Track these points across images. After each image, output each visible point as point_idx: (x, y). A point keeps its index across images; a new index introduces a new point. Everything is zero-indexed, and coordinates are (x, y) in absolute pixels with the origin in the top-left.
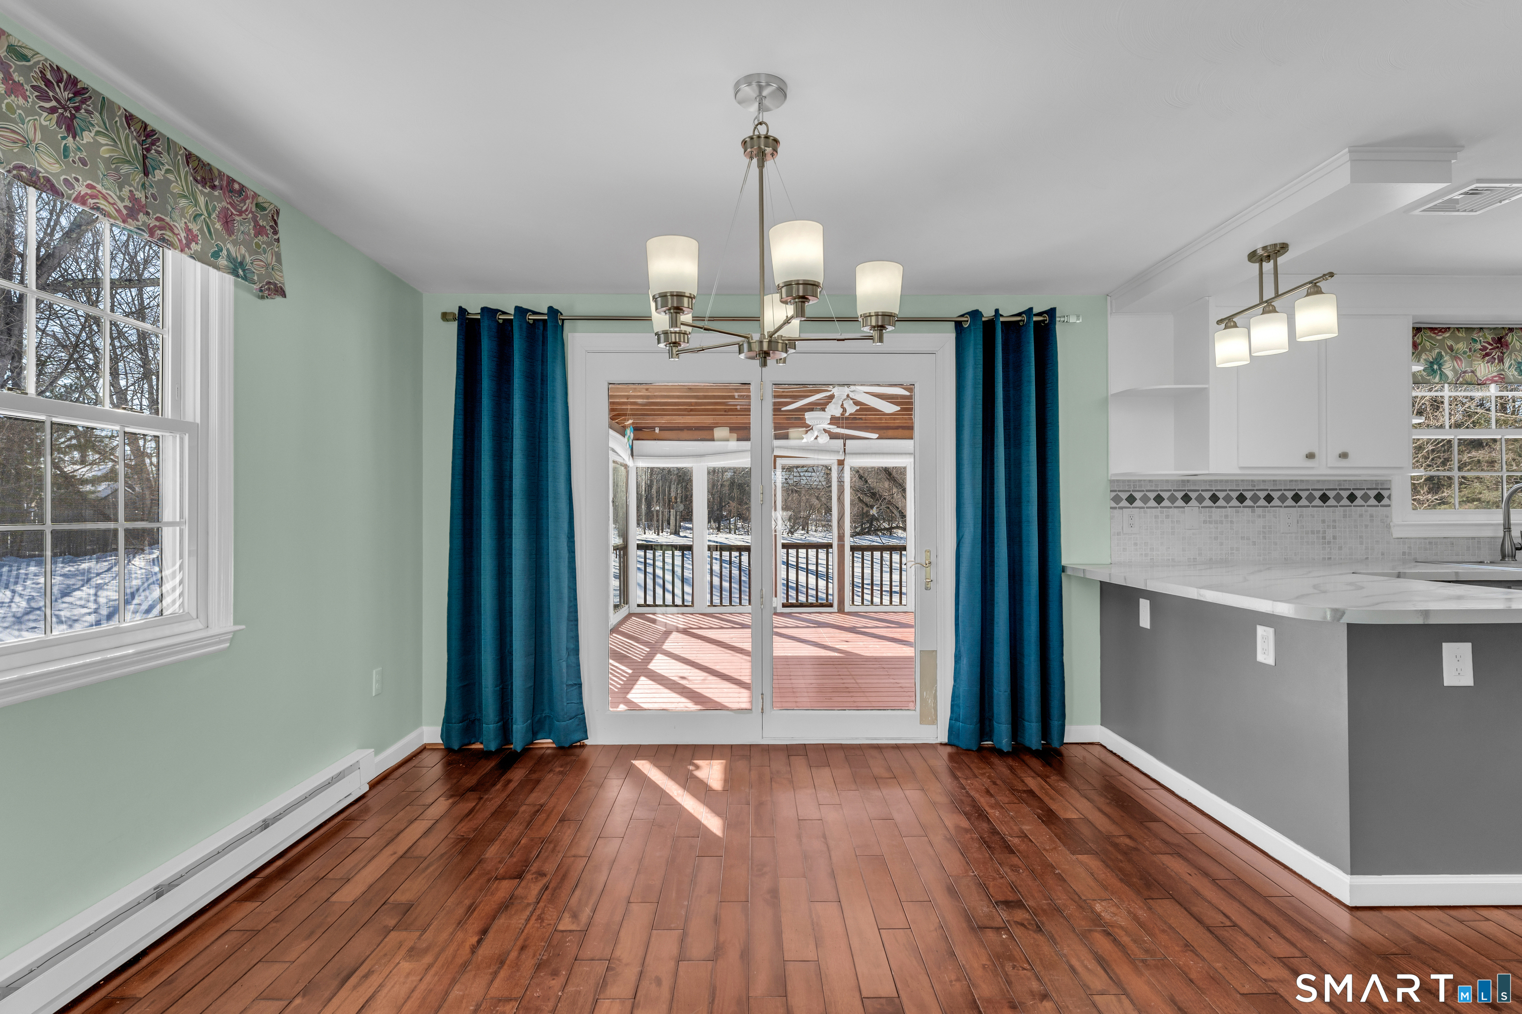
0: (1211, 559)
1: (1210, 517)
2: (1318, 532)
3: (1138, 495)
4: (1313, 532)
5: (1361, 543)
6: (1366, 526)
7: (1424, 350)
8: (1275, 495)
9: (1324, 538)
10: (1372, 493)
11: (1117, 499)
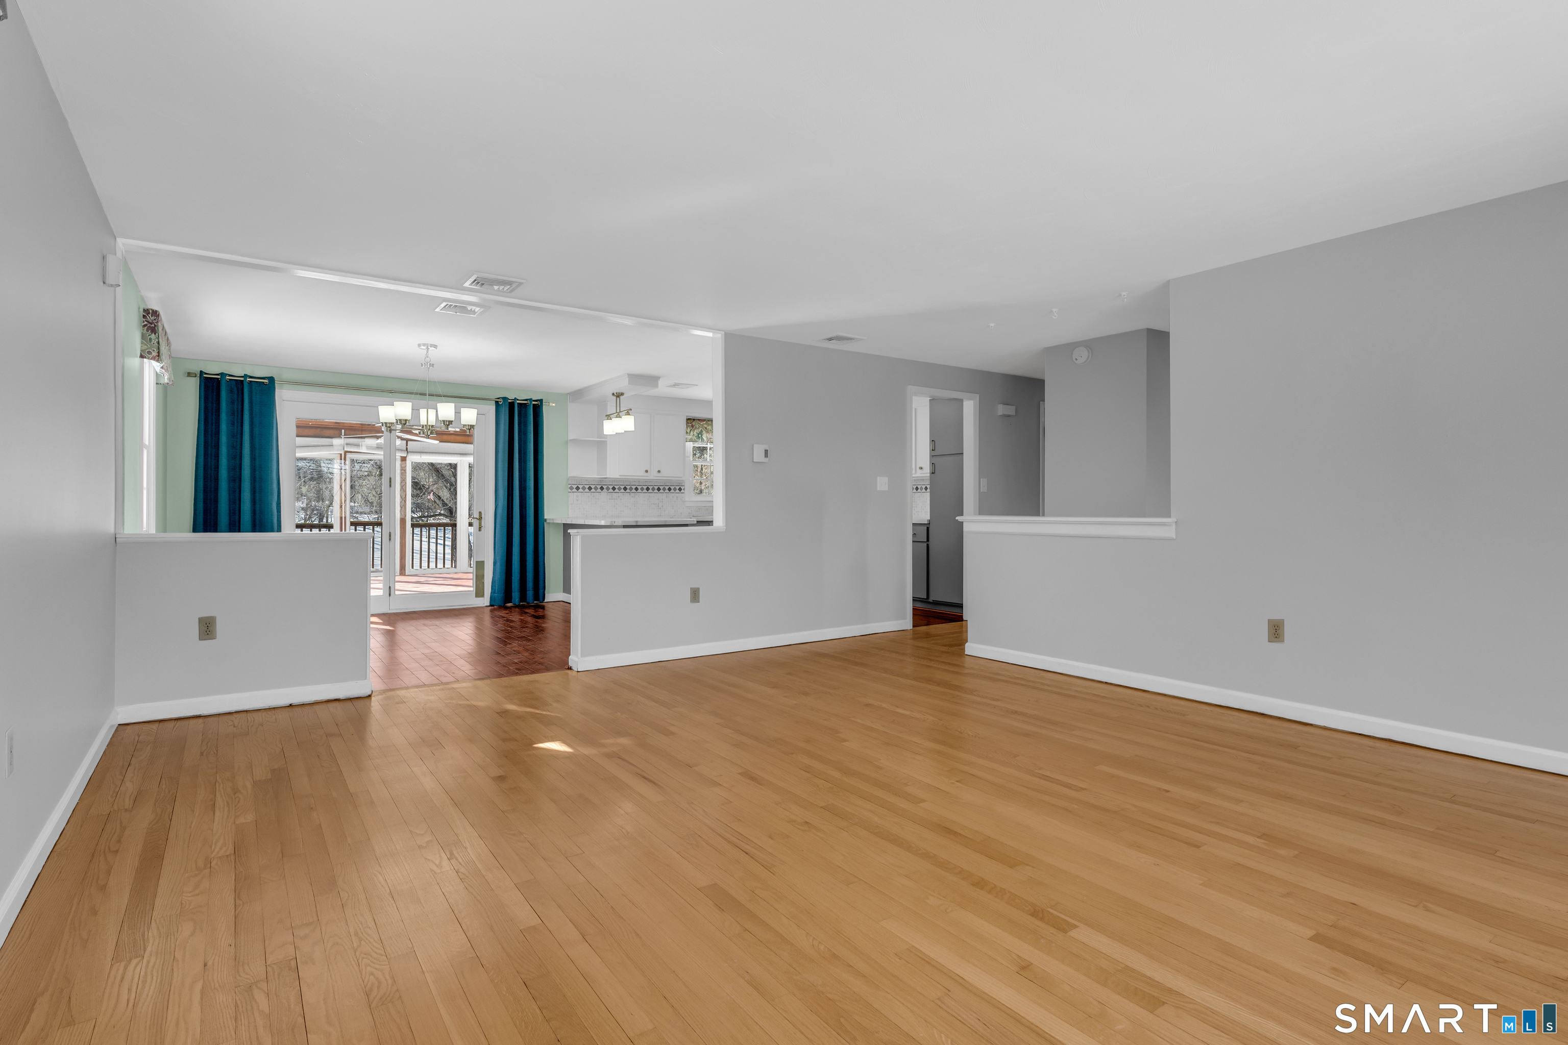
0: (612, 516)
1: (612, 497)
2: (656, 504)
3: (581, 487)
4: (654, 504)
5: (673, 509)
6: (675, 502)
7: (696, 428)
8: (639, 487)
9: (658, 506)
10: (678, 488)
11: (571, 488)
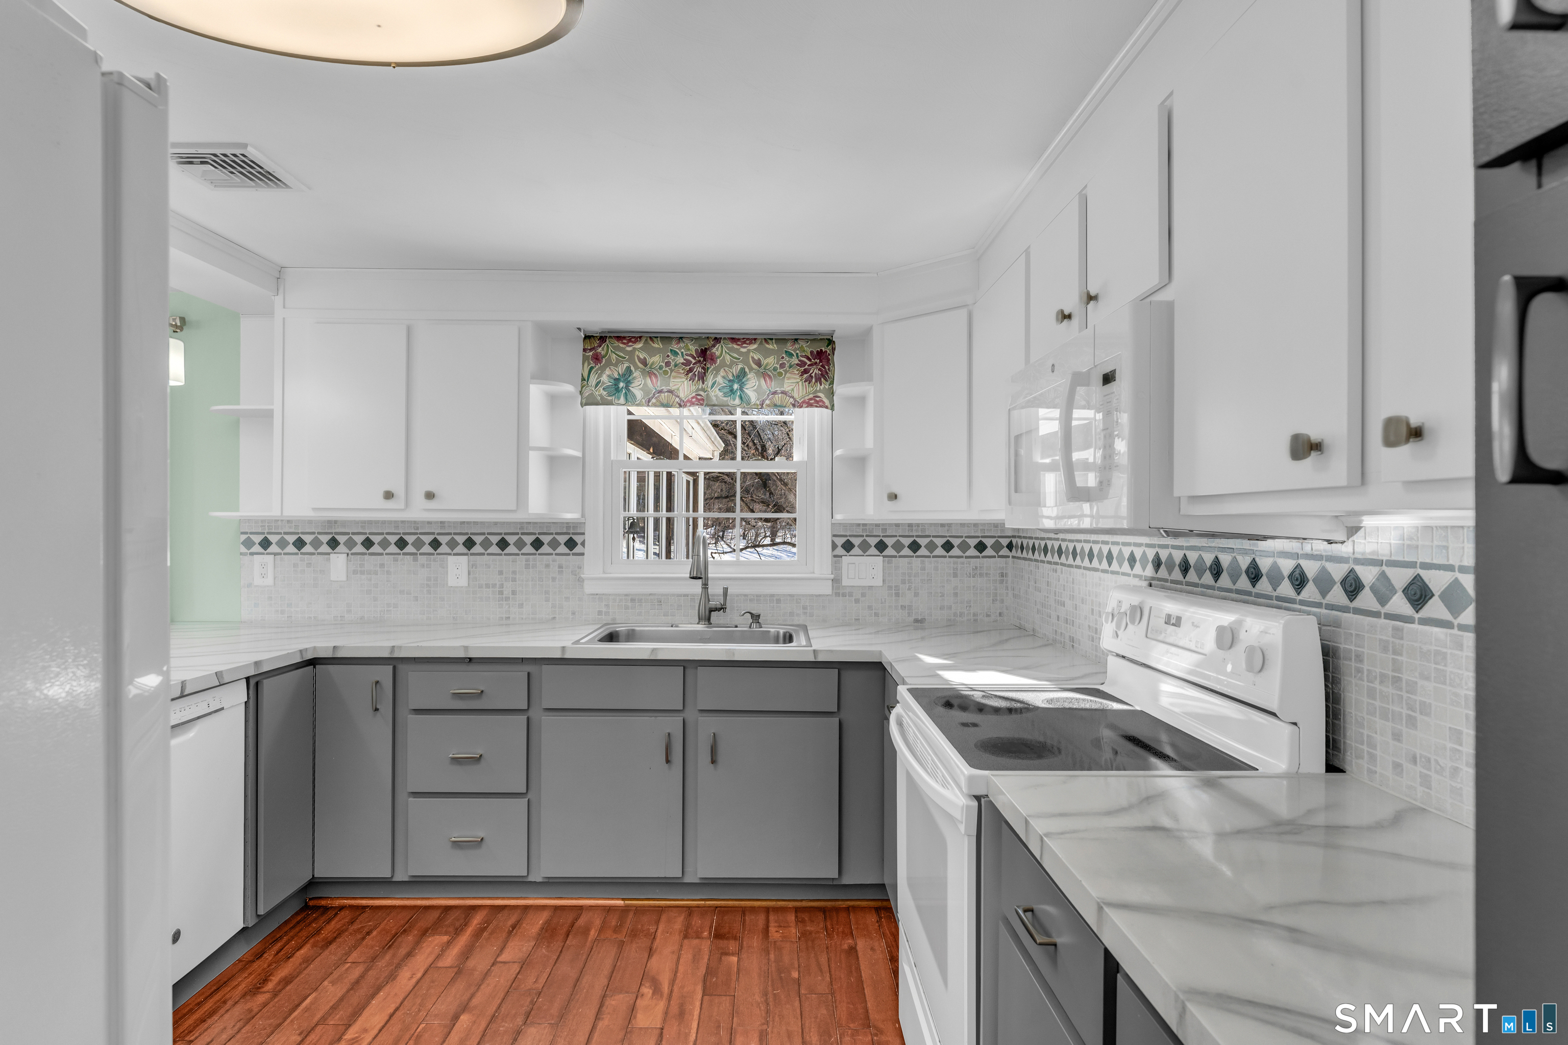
0: (362, 618)
1: (362, 565)
2: (494, 586)
3: (273, 539)
4: (487, 586)
5: (547, 600)
6: (554, 579)
7: (609, 363)
8: (443, 539)
9: (501, 593)
10: (563, 539)
11: (248, 543)
